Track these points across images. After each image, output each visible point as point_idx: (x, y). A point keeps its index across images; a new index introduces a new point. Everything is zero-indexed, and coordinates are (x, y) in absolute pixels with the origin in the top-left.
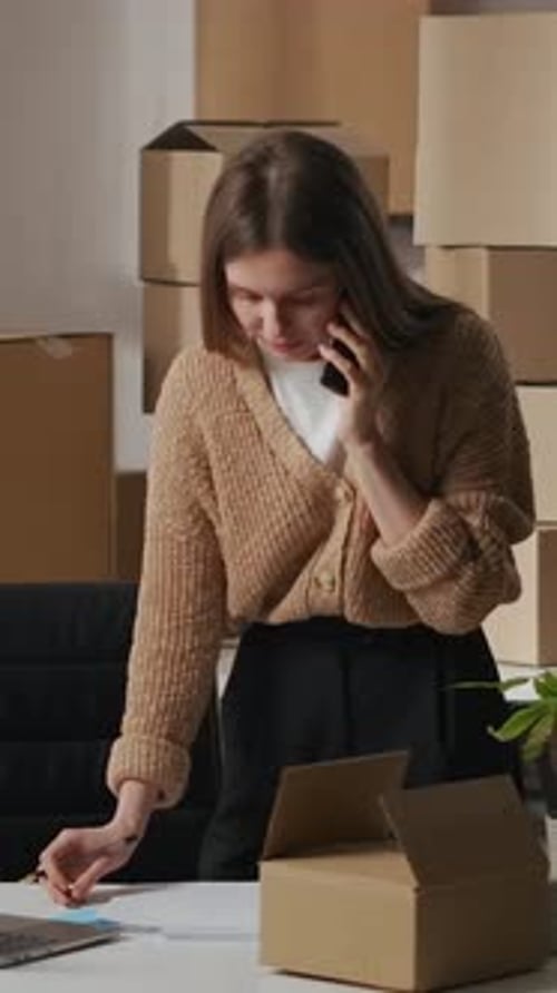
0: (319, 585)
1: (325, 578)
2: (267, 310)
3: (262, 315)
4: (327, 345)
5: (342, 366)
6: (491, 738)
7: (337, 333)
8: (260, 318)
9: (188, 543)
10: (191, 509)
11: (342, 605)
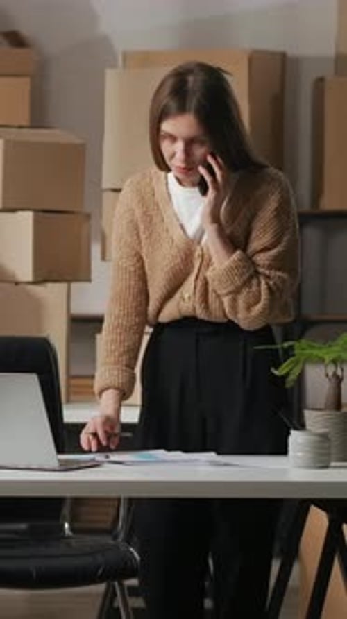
0: (184, 300)
1: (186, 296)
2: (179, 146)
3: (176, 150)
4: (204, 166)
5: (208, 179)
6: (273, 374)
7: (210, 160)
8: (175, 151)
9: (135, 271)
10: (135, 255)
11: (194, 309)
